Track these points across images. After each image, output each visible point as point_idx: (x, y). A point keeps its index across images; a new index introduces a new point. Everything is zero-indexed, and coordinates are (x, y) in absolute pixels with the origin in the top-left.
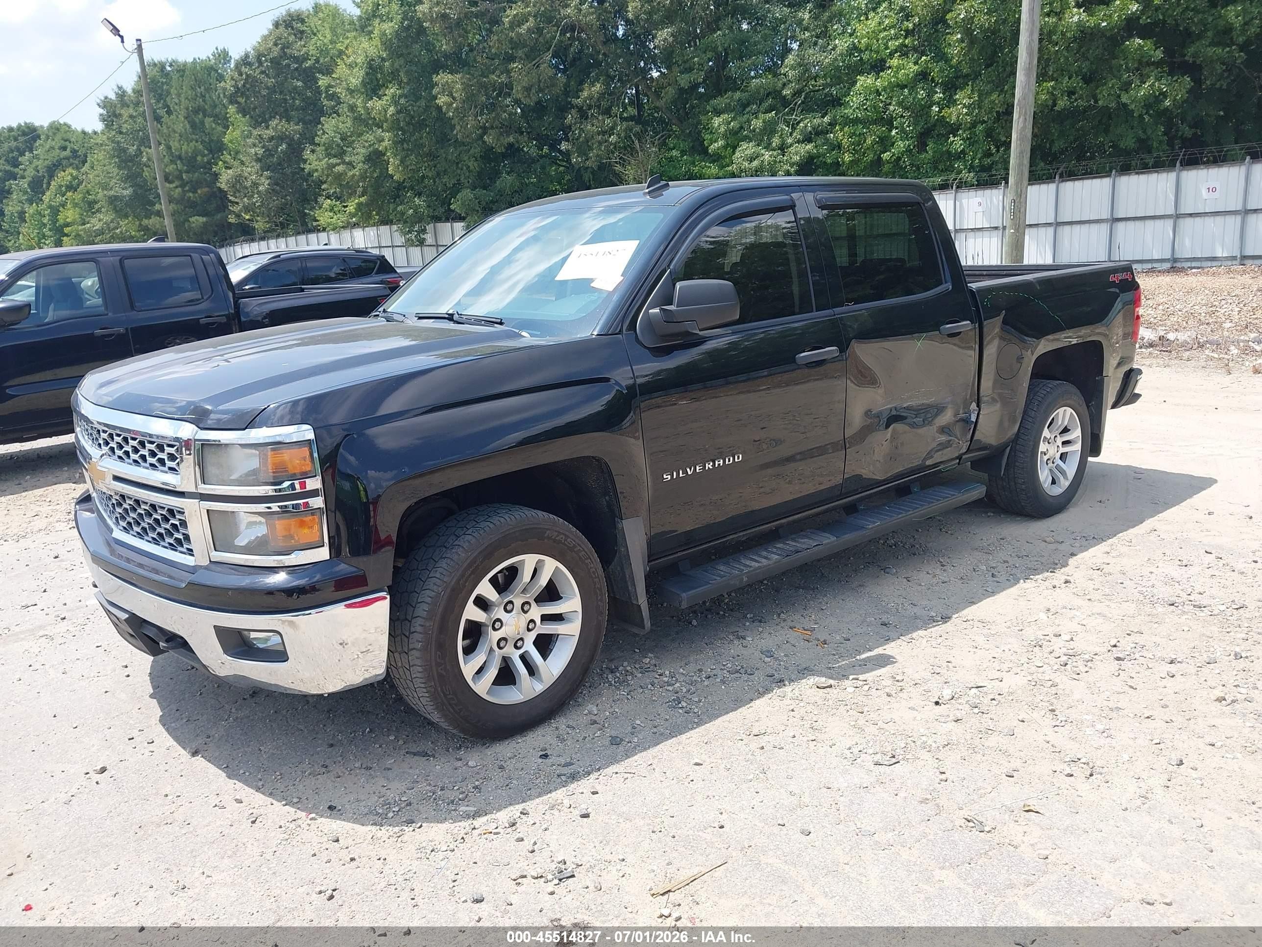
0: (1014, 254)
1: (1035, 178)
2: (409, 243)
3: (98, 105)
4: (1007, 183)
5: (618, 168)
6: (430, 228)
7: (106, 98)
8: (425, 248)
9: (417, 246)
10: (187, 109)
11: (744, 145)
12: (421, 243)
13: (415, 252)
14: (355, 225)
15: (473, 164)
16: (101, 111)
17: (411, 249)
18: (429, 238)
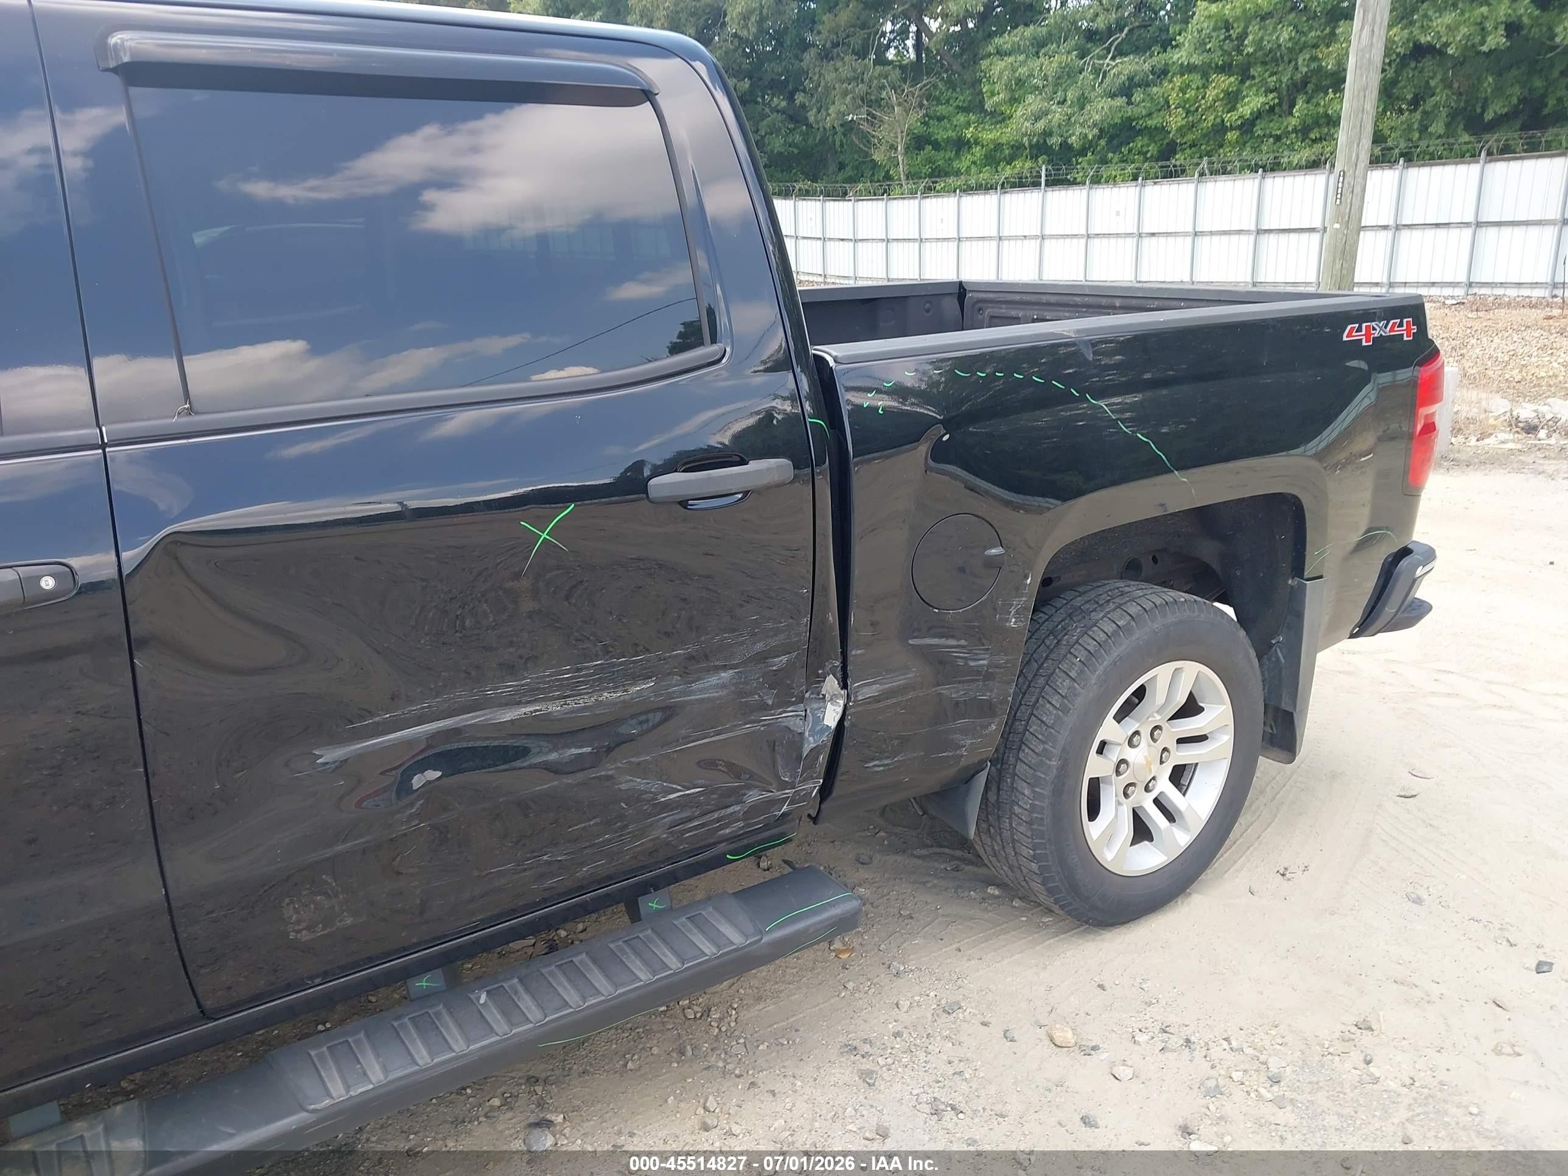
0: (1338, 266)
1: (1381, 158)
4: (1333, 166)
5: (865, 127)
11: (1030, 98)
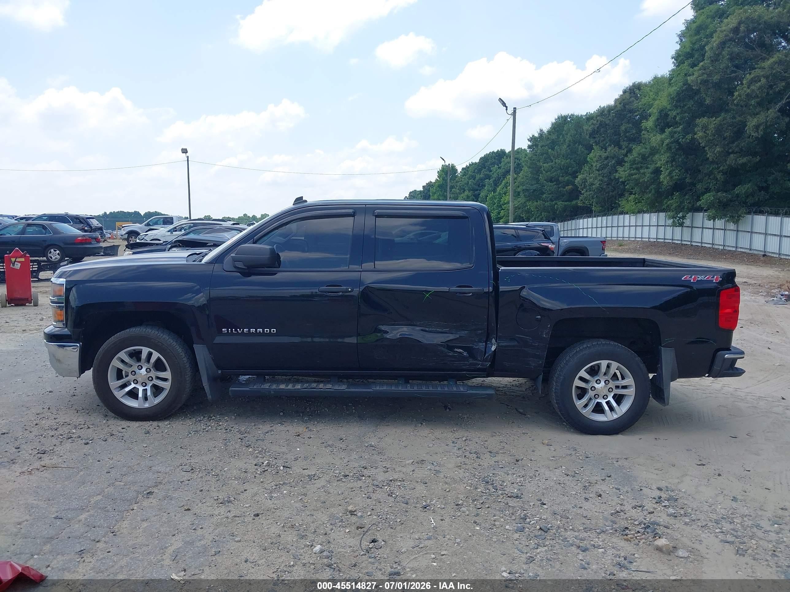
2: (674, 225)
3: (528, 140)
6: (689, 215)
7: (533, 136)
8: (685, 229)
9: (678, 226)
10: (570, 141)
12: (681, 225)
13: (678, 230)
14: (645, 212)
15: (719, 176)
16: (529, 143)
17: (675, 228)
18: (687, 222)
